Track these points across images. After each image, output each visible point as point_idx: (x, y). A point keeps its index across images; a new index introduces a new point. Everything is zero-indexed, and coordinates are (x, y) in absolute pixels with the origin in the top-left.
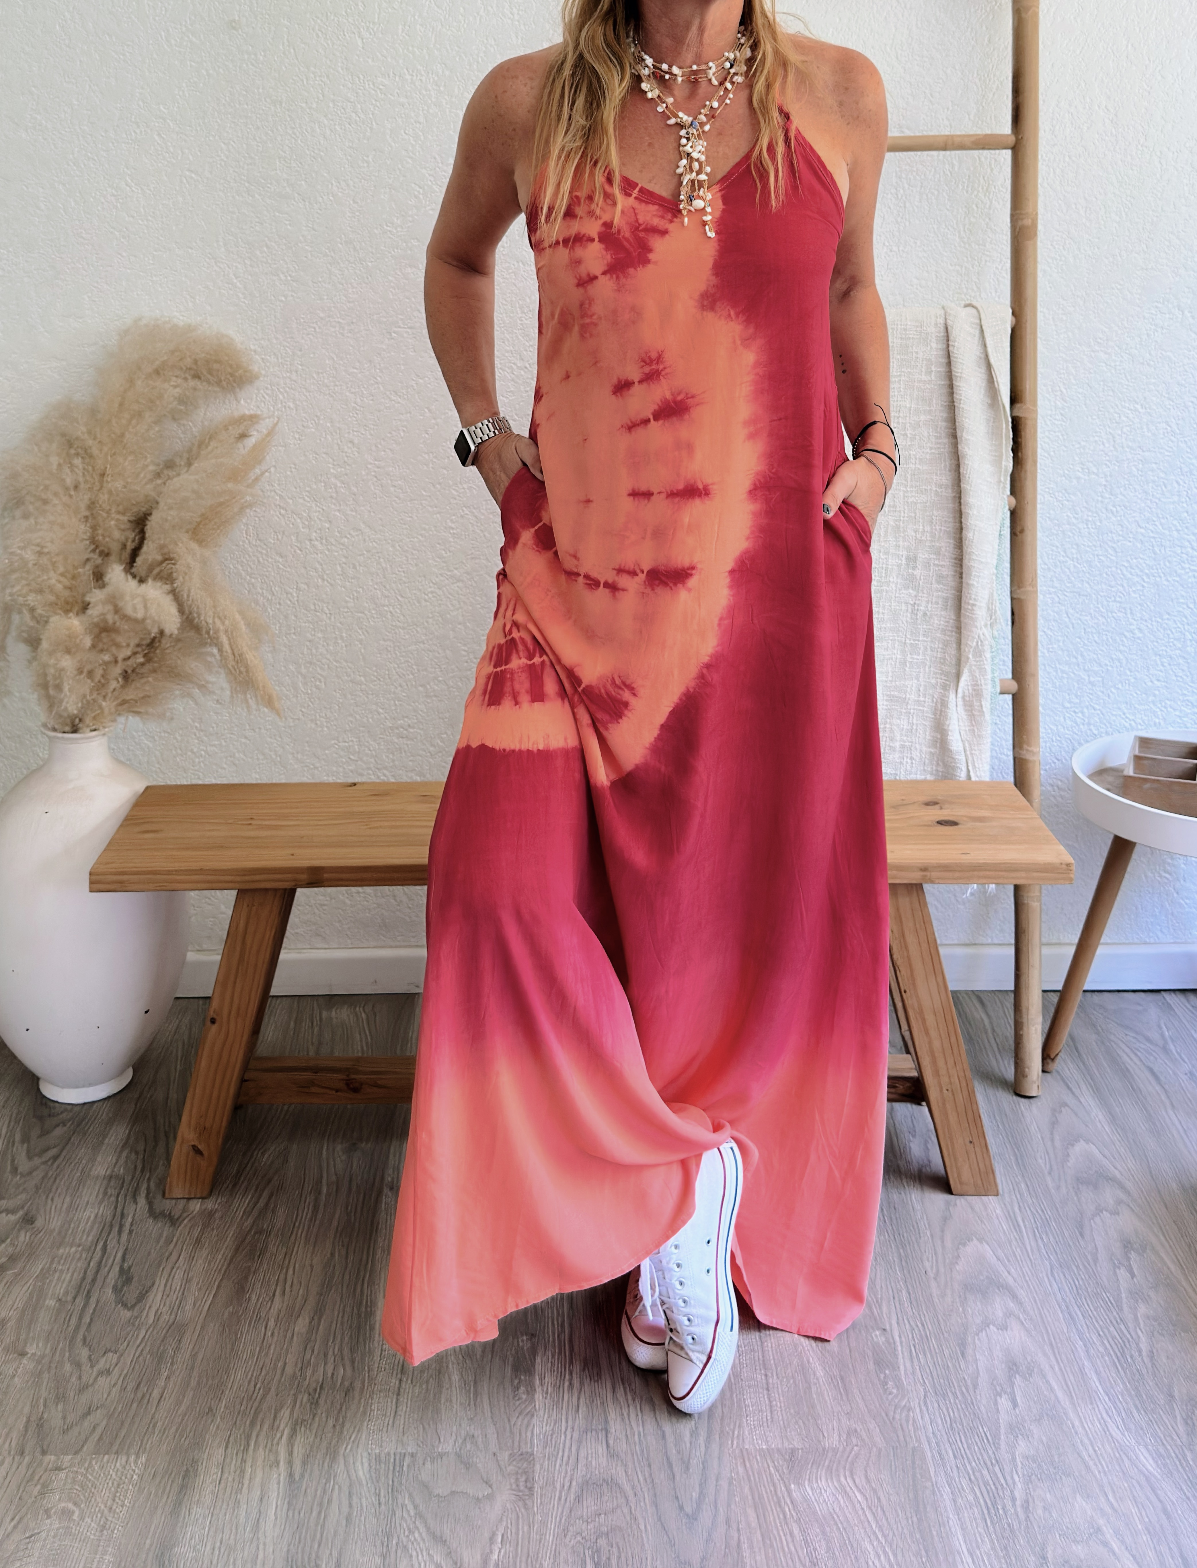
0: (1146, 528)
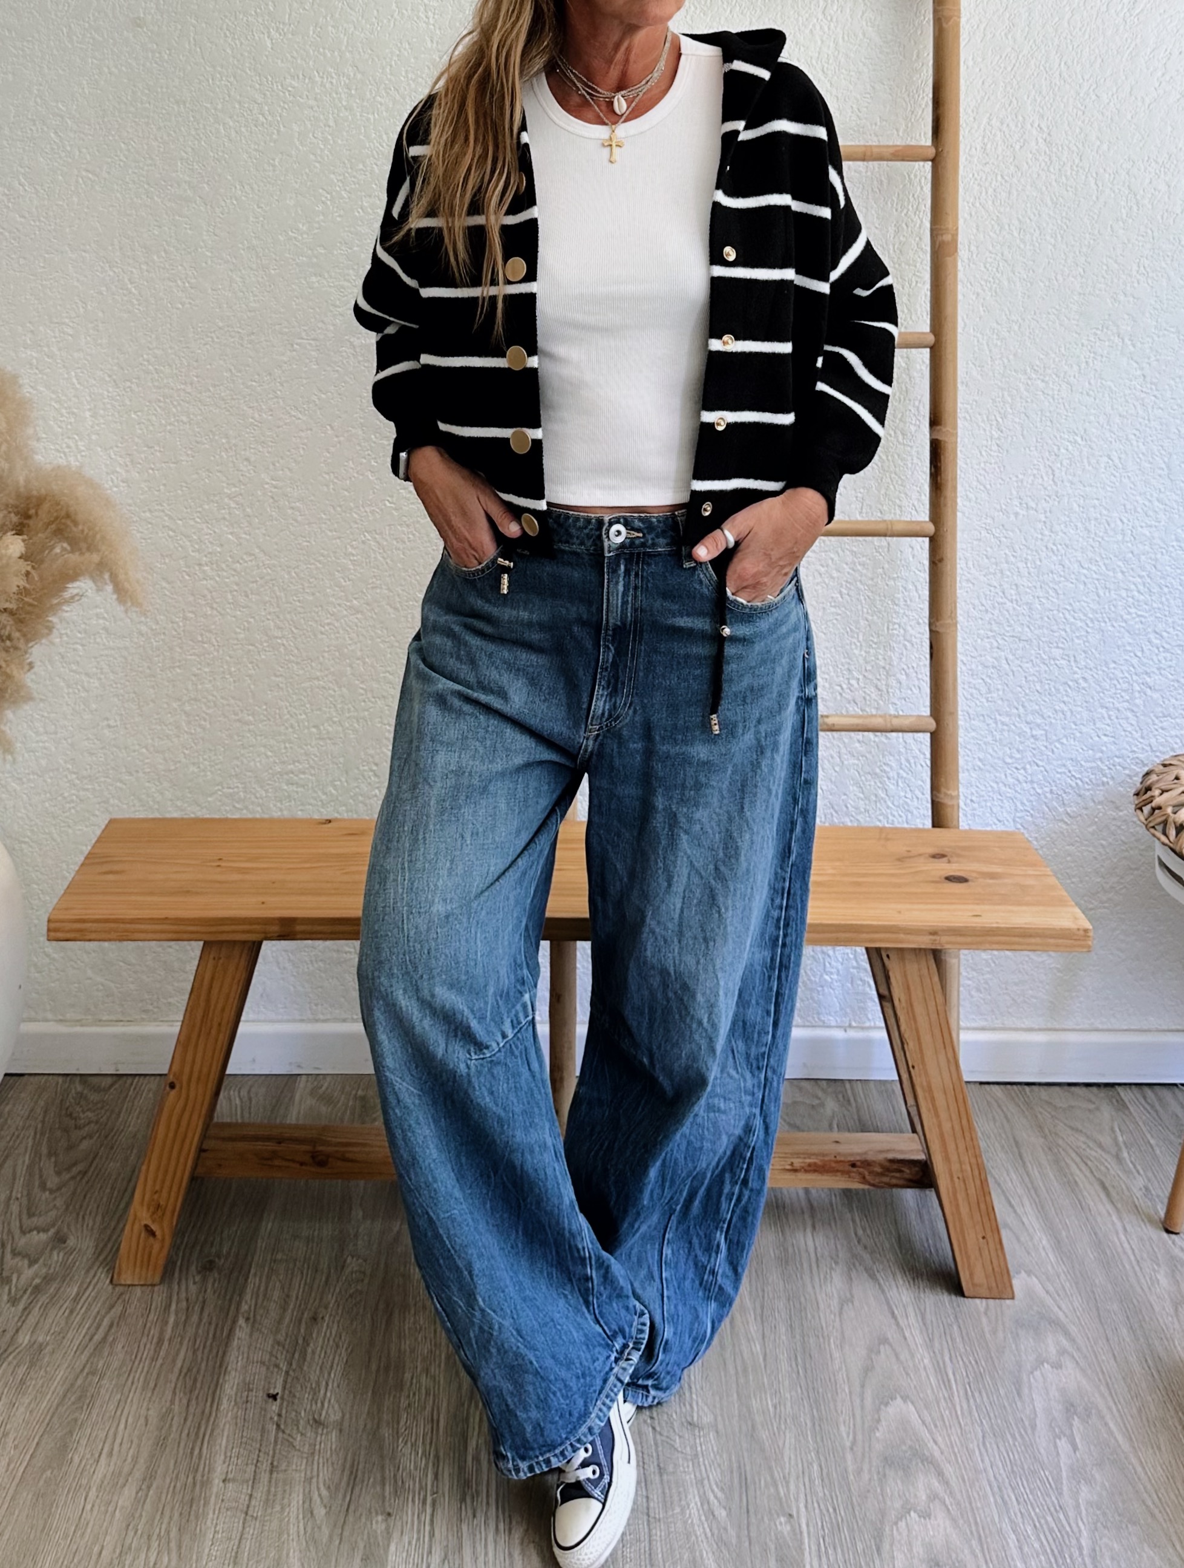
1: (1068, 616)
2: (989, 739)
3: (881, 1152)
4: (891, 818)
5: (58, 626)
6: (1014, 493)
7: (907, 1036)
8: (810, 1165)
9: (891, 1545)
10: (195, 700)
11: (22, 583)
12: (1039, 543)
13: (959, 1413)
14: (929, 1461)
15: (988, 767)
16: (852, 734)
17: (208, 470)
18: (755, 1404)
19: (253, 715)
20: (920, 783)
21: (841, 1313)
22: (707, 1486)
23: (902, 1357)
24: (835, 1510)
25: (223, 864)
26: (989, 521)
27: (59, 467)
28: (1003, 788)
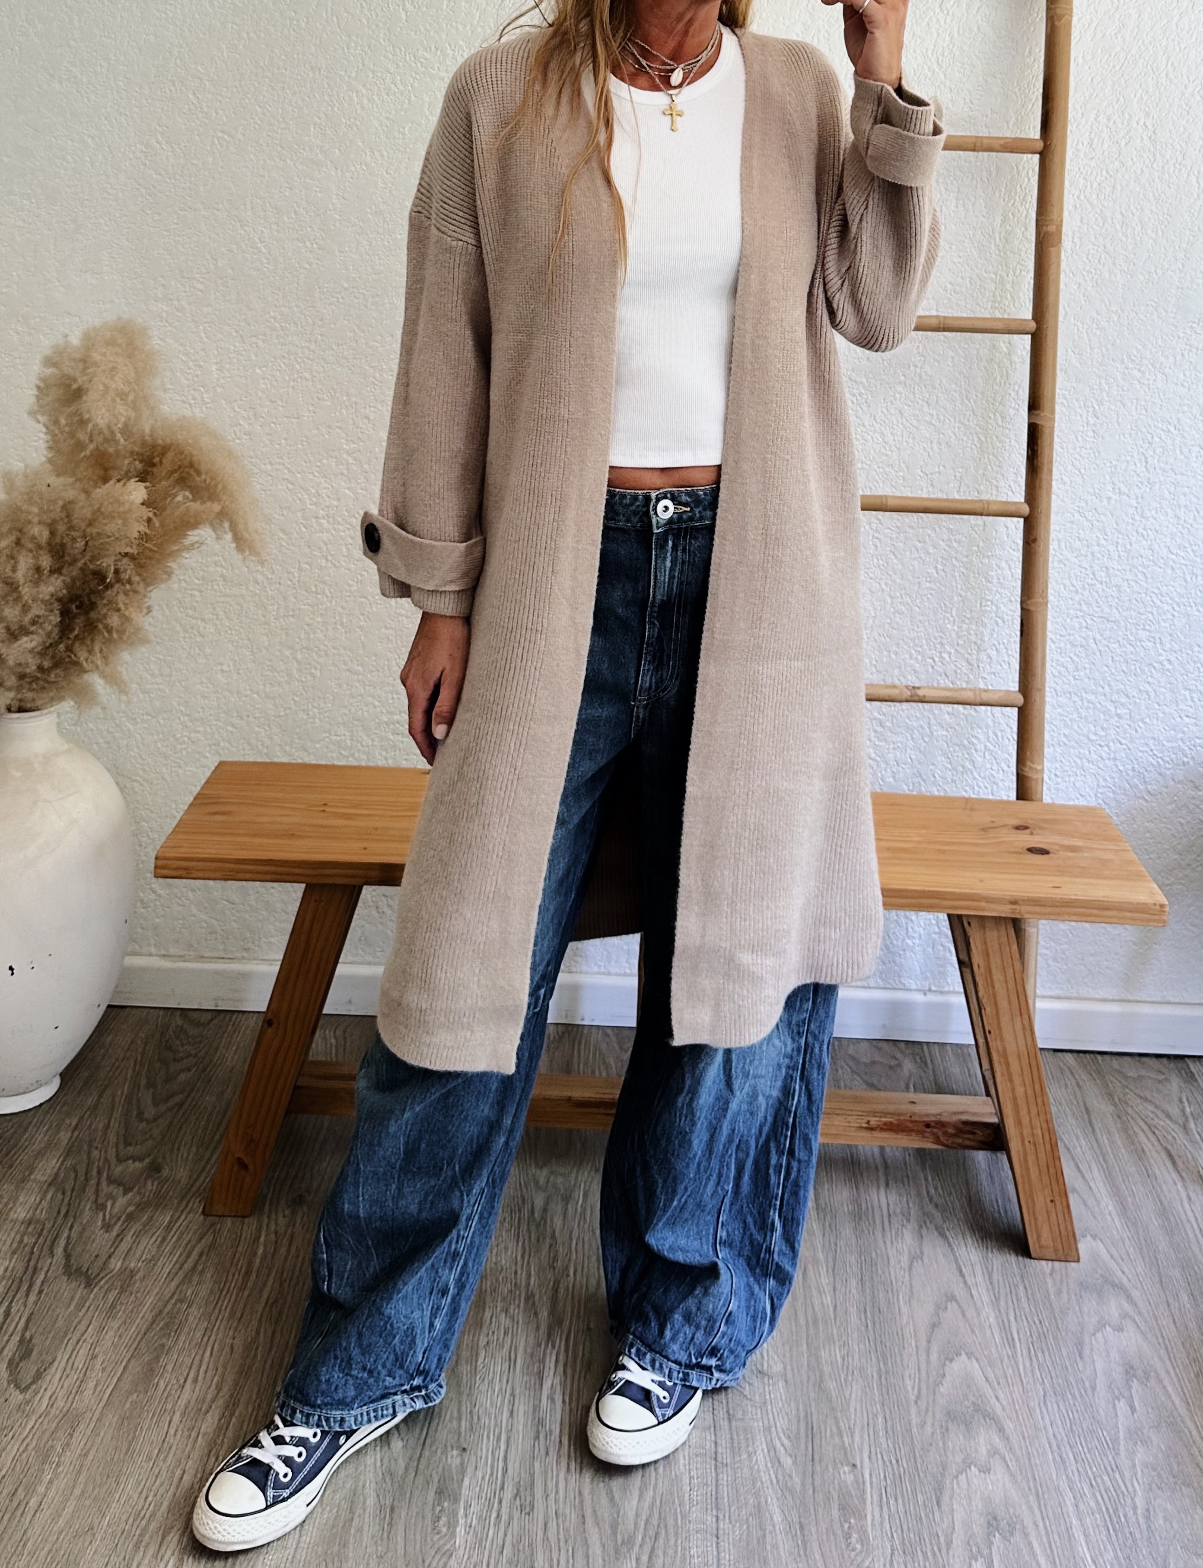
0: (1177, 555)
1: (1155, 600)
2: (1075, 716)
3: (955, 1113)
4: (976, 788)
5: (177, 572)
6: (1108, 478)
7: (984, 1001)
8: (885, 1124)
9: (951, 1499)
10: (308, 649)
11: (143, 528)
12: (1130, 527)
13: (1022, 1371)
14: (990, 1417)
15: (1073, 743)
16: (942, 706)
17: (329, 426)
18: (824, 1354)
19: (362, 665)
20: (1007, 756)
21: (910, 1269)
22: (774, 1434)
23: (968, 1315)
24: (897, 1461)
25: (328, 809)
26: (1083, 504)
27: (184, 417)
28: (1087, 764)
